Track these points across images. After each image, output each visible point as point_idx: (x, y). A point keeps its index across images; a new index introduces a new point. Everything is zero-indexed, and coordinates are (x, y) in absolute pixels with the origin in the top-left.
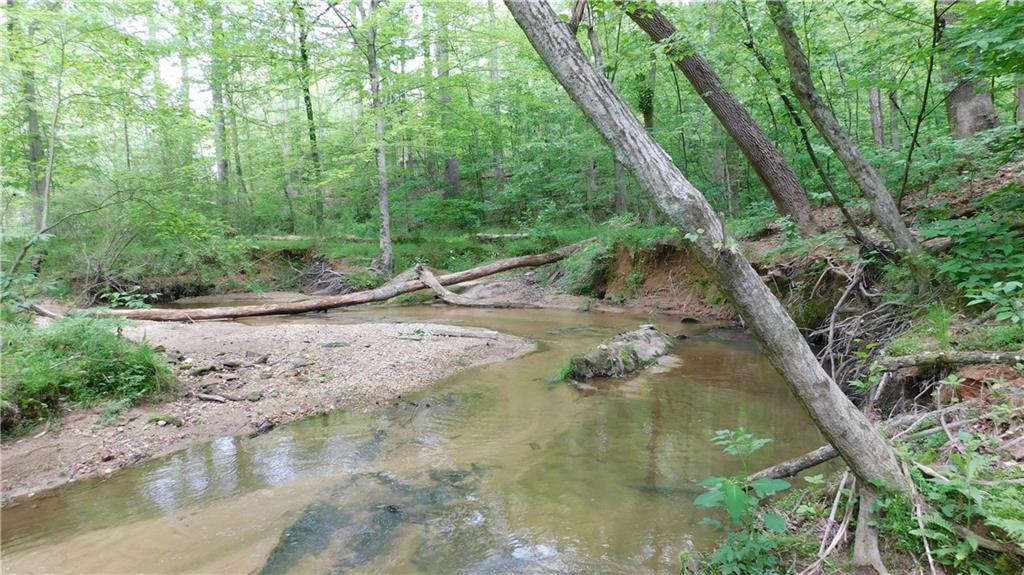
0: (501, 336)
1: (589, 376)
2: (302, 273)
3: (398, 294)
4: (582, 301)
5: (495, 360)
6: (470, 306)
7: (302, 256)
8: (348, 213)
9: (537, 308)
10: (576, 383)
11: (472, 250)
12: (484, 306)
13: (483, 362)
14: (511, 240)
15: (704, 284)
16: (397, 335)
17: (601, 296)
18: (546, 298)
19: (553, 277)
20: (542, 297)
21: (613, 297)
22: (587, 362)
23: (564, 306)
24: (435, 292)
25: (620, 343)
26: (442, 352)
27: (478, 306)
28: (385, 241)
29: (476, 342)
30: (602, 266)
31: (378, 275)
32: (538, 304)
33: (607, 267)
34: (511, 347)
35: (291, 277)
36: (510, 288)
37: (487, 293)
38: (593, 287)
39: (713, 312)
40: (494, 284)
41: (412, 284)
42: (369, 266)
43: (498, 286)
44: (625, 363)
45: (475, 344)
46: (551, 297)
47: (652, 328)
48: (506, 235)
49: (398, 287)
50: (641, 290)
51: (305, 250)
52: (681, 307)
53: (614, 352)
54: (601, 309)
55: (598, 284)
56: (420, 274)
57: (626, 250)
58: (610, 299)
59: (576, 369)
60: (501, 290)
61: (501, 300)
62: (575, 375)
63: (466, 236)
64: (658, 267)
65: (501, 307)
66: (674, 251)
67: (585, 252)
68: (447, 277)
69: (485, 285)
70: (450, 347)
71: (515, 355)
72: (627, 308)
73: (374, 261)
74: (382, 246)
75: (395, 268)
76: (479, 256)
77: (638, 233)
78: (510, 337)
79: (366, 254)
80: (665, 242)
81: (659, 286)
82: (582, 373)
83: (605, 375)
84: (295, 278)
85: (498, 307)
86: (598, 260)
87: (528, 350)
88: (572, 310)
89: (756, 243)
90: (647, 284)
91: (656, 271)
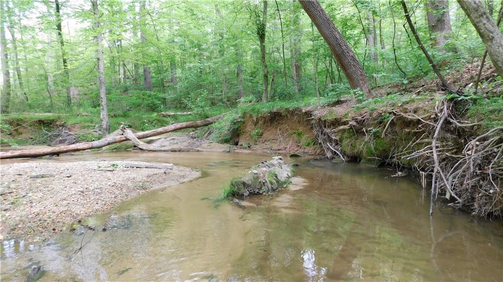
0: (175, 167)
1: (245, 194)
2: (50, 134)
3: (109, 144)
4: (226, 147)
5: (171, 184)
6: (155, 151)
7: (51, 124)
8: (87, 103)
9: (198, 151)
10: (237, 201)
11: (158, 120)
12: (165, 151)
13: (161, 186)
14: (182, 116)
15: (299, 134)
16: (96, 168)
17: (236, 144)
18: (203, 145)
19: (206, 134)
20: (201, 145)
21: (243, 144)
22: (244, 184)
23: (214, 150)
24: (134, 143)
25: (264, 169)
26: (128, 179)
27: (161, 151)
28: (104, 114)
29: (156, 171)
30: (236, 126)
31: (99, 134)
32: (197, 149)
33: (239, 127)
34: (183, 174)
35: (43, 137)
36: (182, 140)
37: (167, 143)
38: (231, 139)
39: (306, 151)
40: (172, 138)
41: (118, 138)
42: (94, 129)
43: (173, 139)
44: (271, 183)
45: (155, 172)
46: (206, 145)
47: (280, 159)
48: (178, 113)
49: (109, 139)
50: (261, 140)
51: (53, 120)
52: (285, 148)
53: (262, 175)
54: (237, 151)
55: (234, 137)
56: (124, 132)
57: (251, 116)
58: (242, 145)
59: (236, 189)
60: (175, 141)
61: (176, 147)
62: (235, 194)
63: (155, 114)
64: (271, 126)
65: (175, 151)
66: (281, 115)
67: (225, 119)
68: (141, 133)
69: (165, 138)
70: (135, 175)
71: (186, 180)
72: (253, 150)
73: (97, 126)
74: (101, 117)
75: (110, 130)
76: (162, 123)
77: (258, 106)
78: (181, 168)
79: (92, 122)
80: (275, 110)
81: (271, 137)
82: (241, 192)
83: (258, 193)
84: (45, 137)
85: (174, 151)
86: (234, 123)
87: (195, 176)
88: (220, 152)
89: (334, 108)
90: (264, 135)
91: (269, 128)
